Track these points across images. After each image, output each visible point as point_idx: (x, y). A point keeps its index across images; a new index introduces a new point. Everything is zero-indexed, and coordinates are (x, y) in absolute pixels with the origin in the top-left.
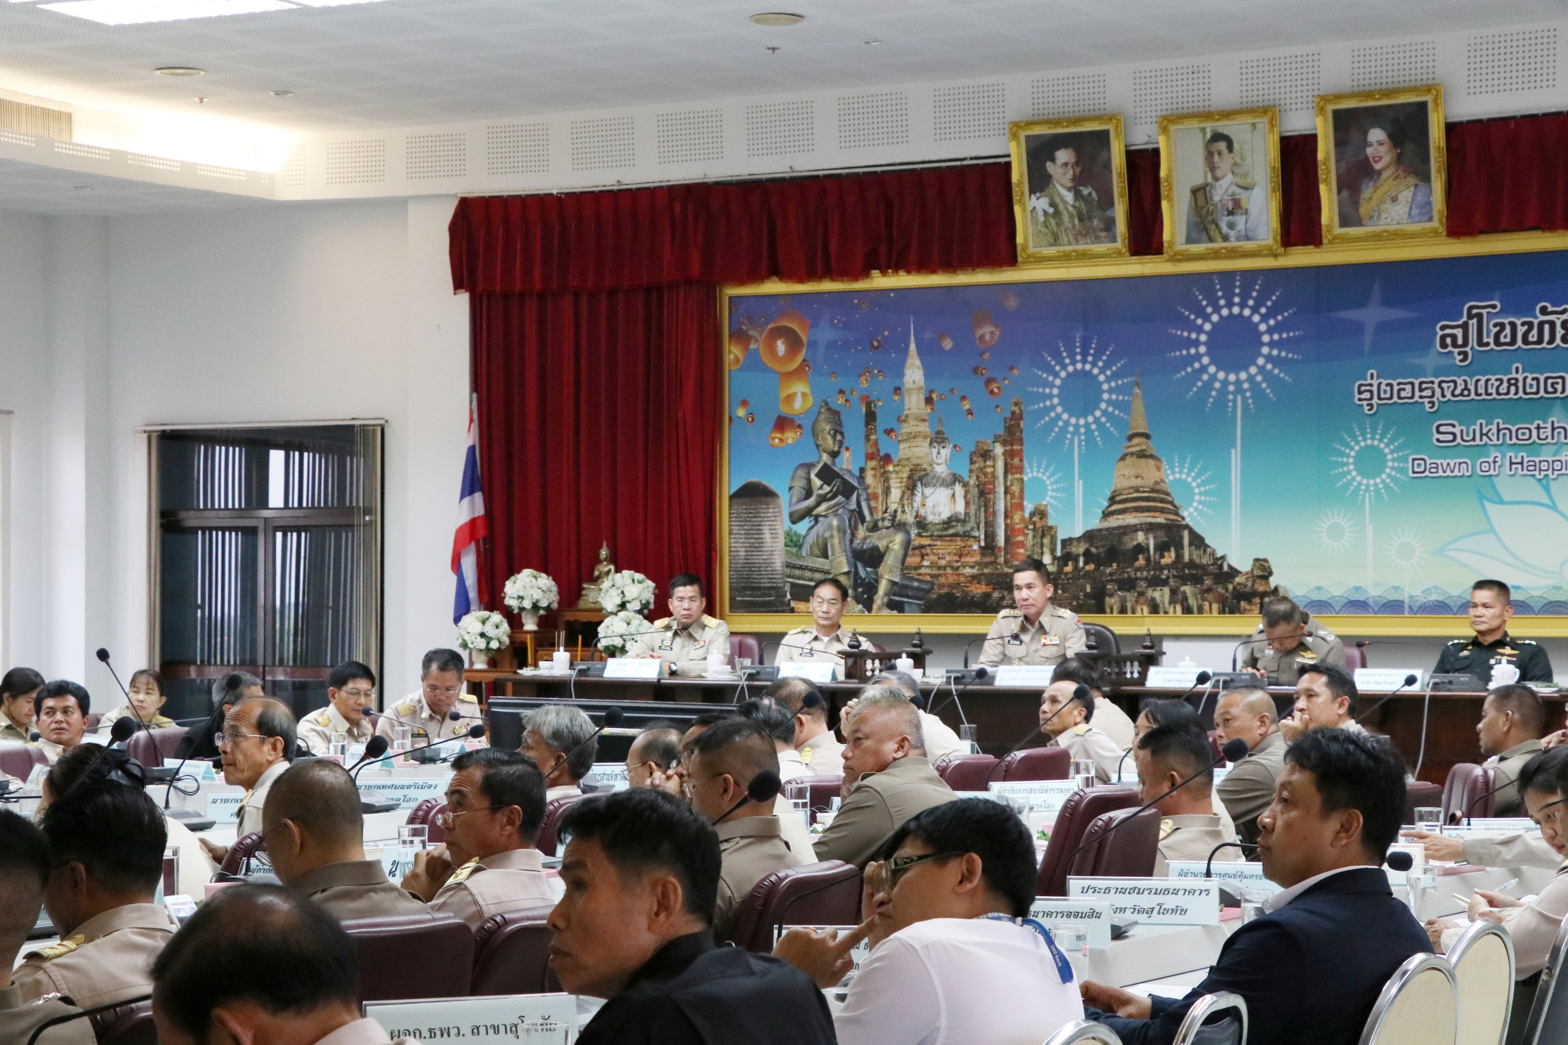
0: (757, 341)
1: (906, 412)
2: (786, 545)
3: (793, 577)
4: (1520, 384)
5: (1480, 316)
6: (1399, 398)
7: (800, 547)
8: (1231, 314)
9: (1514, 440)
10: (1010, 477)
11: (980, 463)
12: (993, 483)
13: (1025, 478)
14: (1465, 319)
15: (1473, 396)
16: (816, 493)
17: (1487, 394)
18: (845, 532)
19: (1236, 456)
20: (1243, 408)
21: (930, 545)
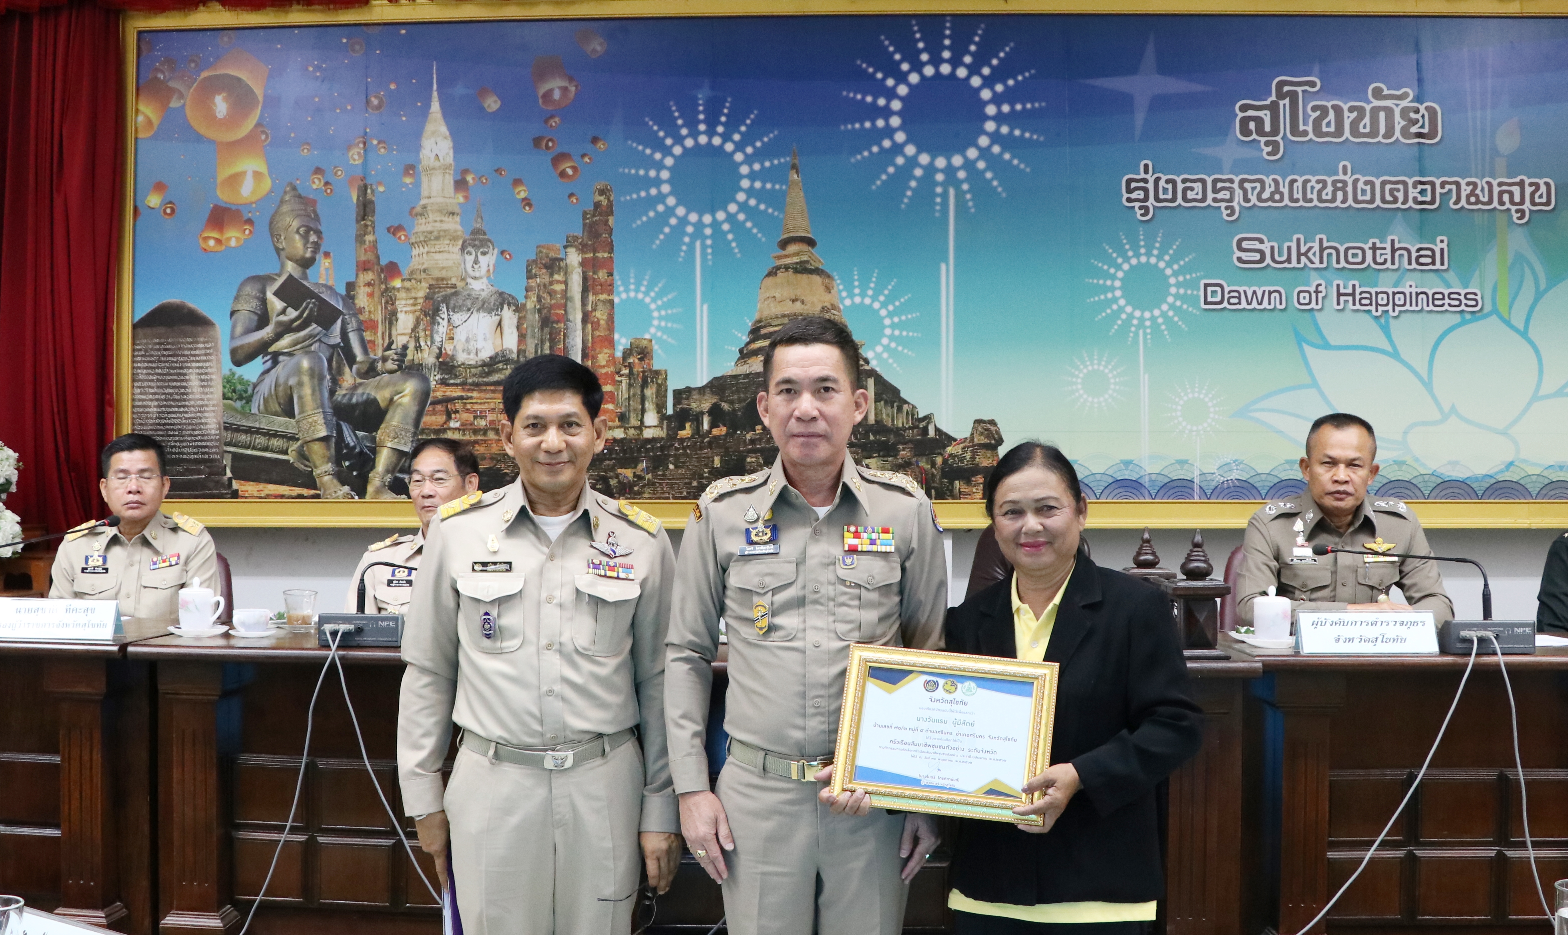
0: (181, 96)
1: (423, 202)
2: (225, 397)
3: (235, 445)
4: (1350, 189)
5: (1293, 96)
6: (1185, 199)
7: (249, 400)
8: (938, 74)
9: (1343, 264)
10: (591, 298)
11: (543, 277)
12: (565, 306)
13: (616, 300)
14: (1273, 98)
15: (1286, 201)
16: (274, 319)
17: (1306, 200)
18: (321, 378)
19: (947, 274)
20: (957, 206)
21: (461, 398)
